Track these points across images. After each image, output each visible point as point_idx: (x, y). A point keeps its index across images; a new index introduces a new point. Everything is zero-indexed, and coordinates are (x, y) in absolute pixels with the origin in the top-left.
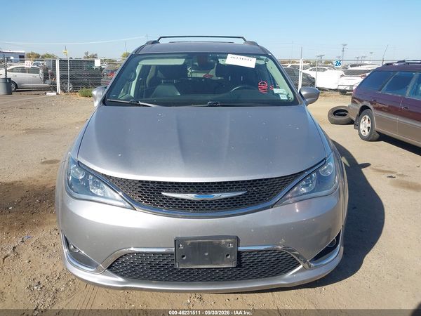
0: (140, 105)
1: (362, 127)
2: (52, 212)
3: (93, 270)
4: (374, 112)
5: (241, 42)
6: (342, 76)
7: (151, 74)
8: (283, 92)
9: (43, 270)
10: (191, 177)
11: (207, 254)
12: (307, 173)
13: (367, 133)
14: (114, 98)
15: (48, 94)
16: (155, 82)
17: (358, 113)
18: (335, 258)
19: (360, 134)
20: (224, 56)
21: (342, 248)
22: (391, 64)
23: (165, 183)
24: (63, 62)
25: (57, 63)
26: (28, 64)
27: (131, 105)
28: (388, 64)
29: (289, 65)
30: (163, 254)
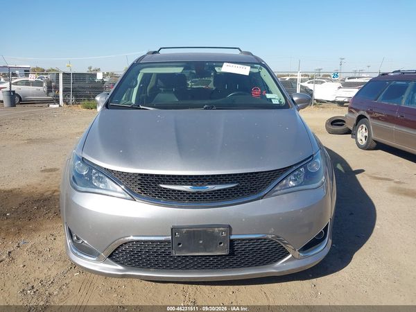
0: (140, 109)
1: (359, 136)
2: (49, 218)
3: (95, 259)
4: (371, 121)
5: (237, 52)
6: (340, 88)
7: (152, 83)
8: (275, 97)
9: (37, 274)
10: (187, 170)
11: (201, 242)
12: (295, 168)
13: (364, 142)
14: (116, 102)
15: (50, 106)
16: (155, 90)
17: (355, 122)
18: (323, 249)
19: (358, 143)
20: (220, 64)
21: (330, 241)
22: (387, 74)
23: (162, 176)
24: (66, 75)
25: (61, 76)
26: (32, 78)
27: (132, 108)
28: (383, 74)
29: (288, 78)
30: (161, 242)
